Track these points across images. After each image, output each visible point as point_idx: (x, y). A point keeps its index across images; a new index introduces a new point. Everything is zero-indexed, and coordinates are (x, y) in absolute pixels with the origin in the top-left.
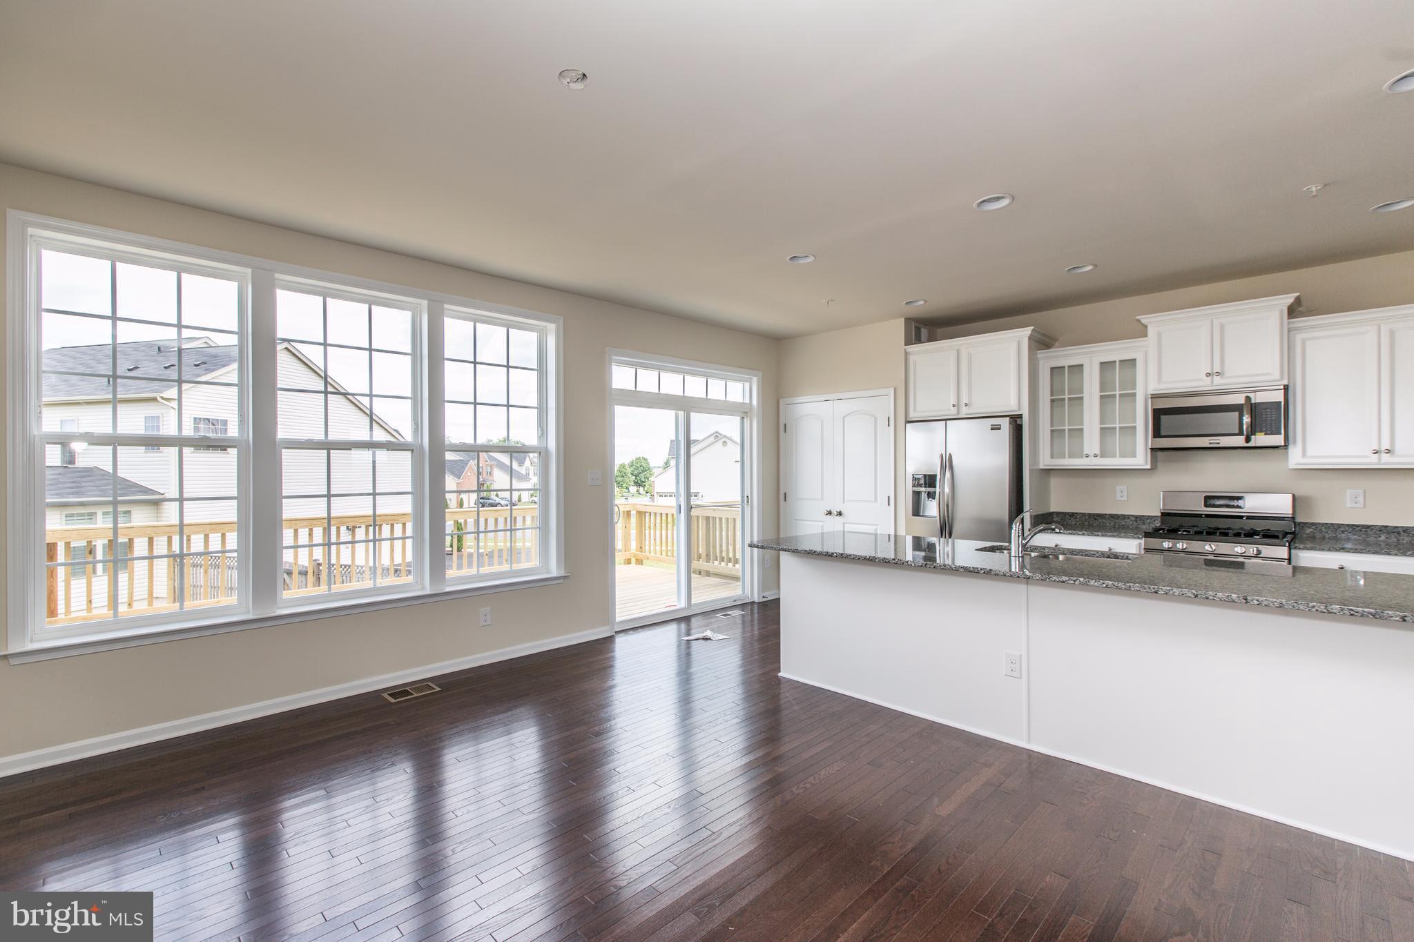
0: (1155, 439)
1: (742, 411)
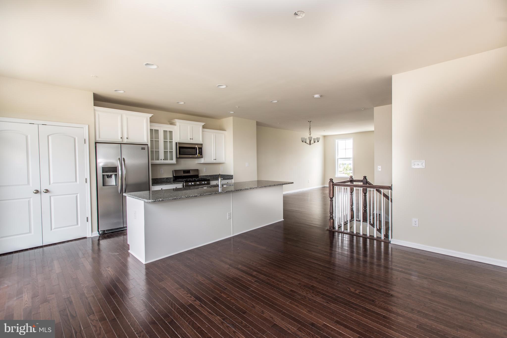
0: (180, 155)
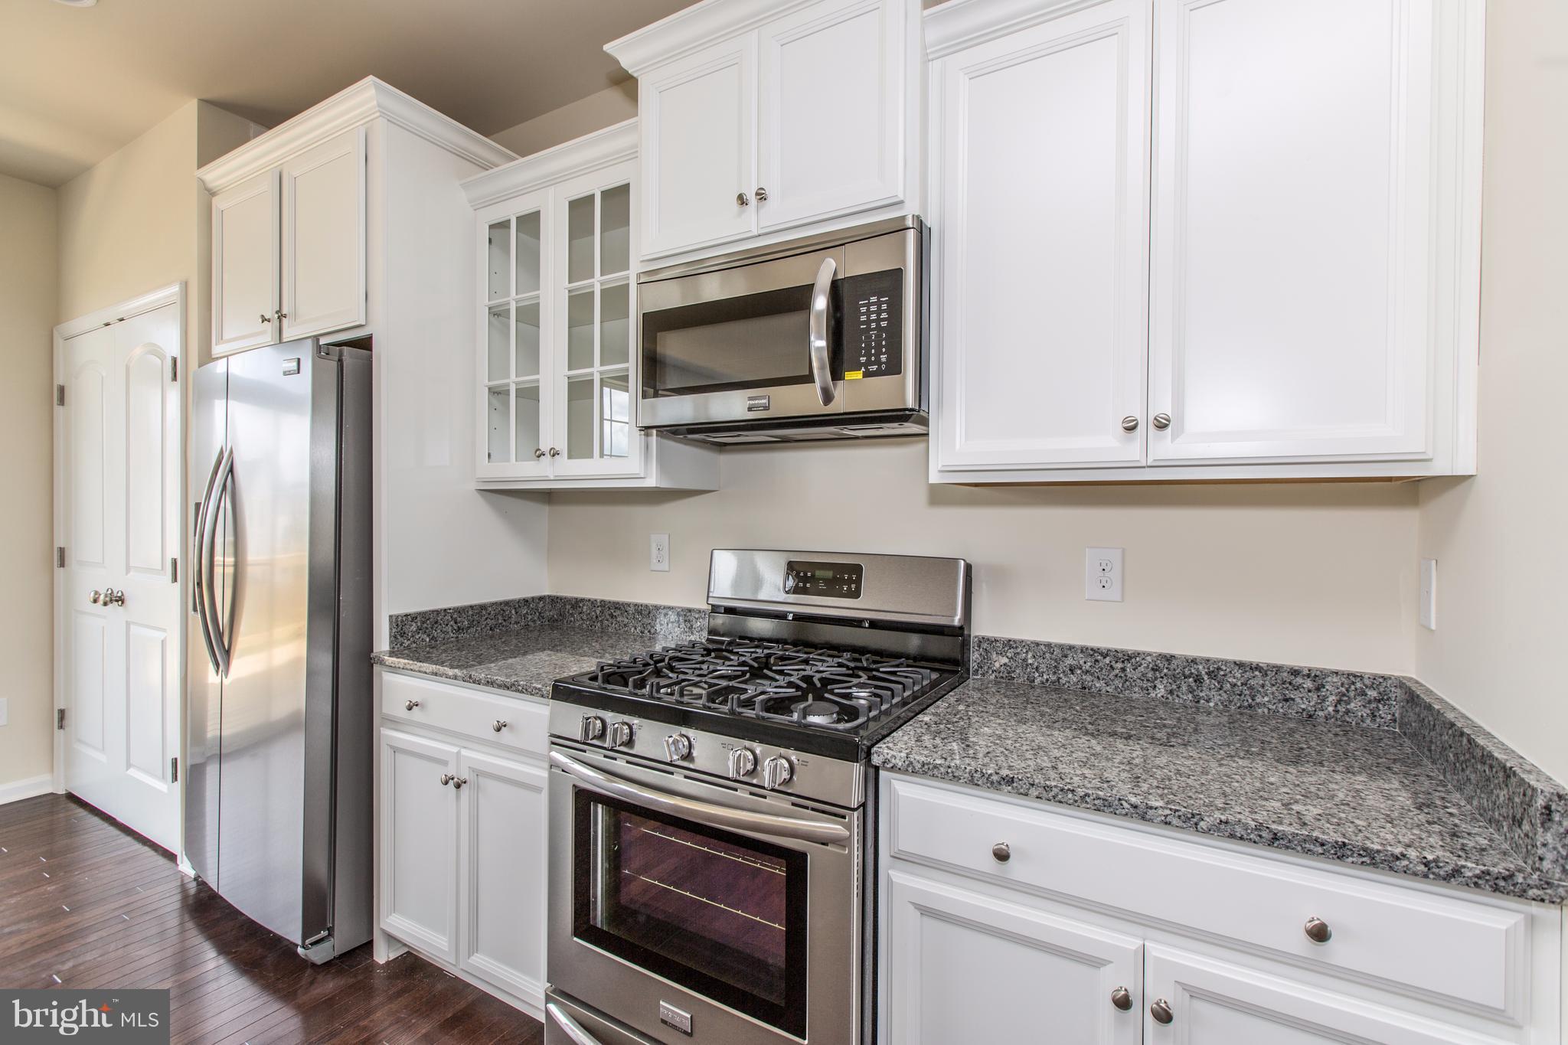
0: (647, 401)
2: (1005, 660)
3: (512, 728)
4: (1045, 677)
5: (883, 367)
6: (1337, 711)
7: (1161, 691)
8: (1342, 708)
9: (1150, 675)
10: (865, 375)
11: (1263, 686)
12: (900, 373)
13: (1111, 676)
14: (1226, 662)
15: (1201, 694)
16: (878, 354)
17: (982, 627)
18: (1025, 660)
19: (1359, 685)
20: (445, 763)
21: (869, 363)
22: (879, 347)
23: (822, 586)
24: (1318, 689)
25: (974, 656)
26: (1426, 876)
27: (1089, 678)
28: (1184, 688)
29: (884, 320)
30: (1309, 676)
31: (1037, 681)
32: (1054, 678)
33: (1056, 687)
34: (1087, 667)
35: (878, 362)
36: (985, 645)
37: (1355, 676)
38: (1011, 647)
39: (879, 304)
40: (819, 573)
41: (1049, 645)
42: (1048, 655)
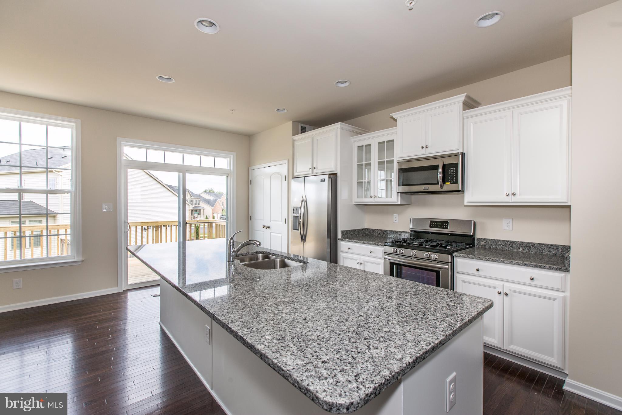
0: (400, 187)
1: (227, 174)
2: (484, 243)
3: (373, 252)
4: (494, 247)
5: (454, 182)
6: (561, 254)
7: (521, 250)
8: (562, 253)
9: (518, 246)
10: (450, 183)
11: (545, 248)
12: (458, 183)
13: (509, 246)
14: (536, 243)
15: (531, 250)
16: (453, 179)
17: (478, 235)
18: (489, 243)
19: (566, 248)
20: (357, 260)
21: (451, 181)
22: (453, 178)
23: (439, 226)
24: (557, 249)
25: (476, 242)
26: (549, 269)
27: (504, 247)
28: (526, 249)
29: (454, 173)
30: (555, 246)
31: (492, 248)
32: (496, 247)
33: (496, 249)
34: (504, 244)
35: (453, 181)
36: (479, 240)
37: (565, 246)
38: (485, 240)
39: (453, 169)
40: (438, 223)
41: (494, 240)
42: (494, 242)
